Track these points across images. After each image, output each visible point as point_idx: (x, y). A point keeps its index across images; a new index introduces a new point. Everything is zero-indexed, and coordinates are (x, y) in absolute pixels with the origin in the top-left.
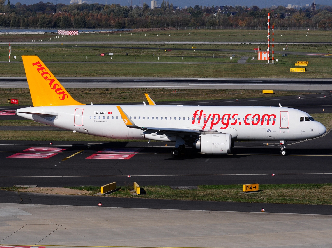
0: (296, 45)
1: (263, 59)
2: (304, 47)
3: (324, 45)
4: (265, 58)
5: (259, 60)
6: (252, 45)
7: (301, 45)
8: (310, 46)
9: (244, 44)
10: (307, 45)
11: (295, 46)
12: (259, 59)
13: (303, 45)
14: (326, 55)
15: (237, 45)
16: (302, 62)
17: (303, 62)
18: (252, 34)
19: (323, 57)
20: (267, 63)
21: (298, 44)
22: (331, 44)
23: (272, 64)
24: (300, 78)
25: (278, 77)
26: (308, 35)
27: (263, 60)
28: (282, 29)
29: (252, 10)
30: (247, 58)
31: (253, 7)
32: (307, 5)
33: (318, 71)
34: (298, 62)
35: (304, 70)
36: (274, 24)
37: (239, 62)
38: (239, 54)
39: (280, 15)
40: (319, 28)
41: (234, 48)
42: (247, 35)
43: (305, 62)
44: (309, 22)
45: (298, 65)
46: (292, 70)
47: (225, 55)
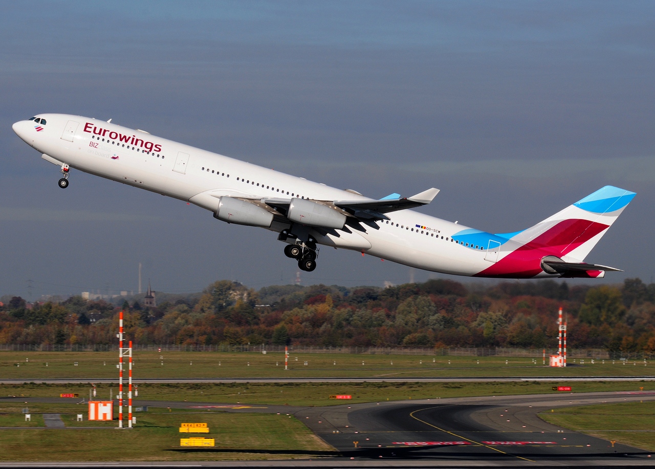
0: (150, 385)
1: (101, 418)
2: (172, 389)
3: (217, 385)
4: (105, 415)
5: (93, 421)
6: (48, 385)
7: (163, 385)
8: (185, 387)
9: (31, 383)
10: (176, 386)
11: (150, 388)
12: (92, 417)
13: (168, 385)
14: (235, 407)
15: (15, 386)
16: (192, 424)
17: (196, 424)
18: (33, 361)
19: (232, 413)
20: (116, 428)
21: (156, 384)
22: (231, 384)
23: (130, 430)
24: (217, 460)
25: (161, 458)
26: (165, 362)
27: (101, 421)
28: (97, 350)
29: (9, 306)
30: (58, 417)
31: (10, 299)
32: (124, 294)
33: (241, 444)
34: (183, 424)
35: (210, 443)
36: (73, 338)
37: (49, 424)
38: (34, 407)
39: (79, 316)
40: (184, 346)
41: (13, 393)
42: (24, 363)
43: (199, 425)
44: (153, 333)
45: (187, 431)
46: (185, 442)
47: (5, 409)
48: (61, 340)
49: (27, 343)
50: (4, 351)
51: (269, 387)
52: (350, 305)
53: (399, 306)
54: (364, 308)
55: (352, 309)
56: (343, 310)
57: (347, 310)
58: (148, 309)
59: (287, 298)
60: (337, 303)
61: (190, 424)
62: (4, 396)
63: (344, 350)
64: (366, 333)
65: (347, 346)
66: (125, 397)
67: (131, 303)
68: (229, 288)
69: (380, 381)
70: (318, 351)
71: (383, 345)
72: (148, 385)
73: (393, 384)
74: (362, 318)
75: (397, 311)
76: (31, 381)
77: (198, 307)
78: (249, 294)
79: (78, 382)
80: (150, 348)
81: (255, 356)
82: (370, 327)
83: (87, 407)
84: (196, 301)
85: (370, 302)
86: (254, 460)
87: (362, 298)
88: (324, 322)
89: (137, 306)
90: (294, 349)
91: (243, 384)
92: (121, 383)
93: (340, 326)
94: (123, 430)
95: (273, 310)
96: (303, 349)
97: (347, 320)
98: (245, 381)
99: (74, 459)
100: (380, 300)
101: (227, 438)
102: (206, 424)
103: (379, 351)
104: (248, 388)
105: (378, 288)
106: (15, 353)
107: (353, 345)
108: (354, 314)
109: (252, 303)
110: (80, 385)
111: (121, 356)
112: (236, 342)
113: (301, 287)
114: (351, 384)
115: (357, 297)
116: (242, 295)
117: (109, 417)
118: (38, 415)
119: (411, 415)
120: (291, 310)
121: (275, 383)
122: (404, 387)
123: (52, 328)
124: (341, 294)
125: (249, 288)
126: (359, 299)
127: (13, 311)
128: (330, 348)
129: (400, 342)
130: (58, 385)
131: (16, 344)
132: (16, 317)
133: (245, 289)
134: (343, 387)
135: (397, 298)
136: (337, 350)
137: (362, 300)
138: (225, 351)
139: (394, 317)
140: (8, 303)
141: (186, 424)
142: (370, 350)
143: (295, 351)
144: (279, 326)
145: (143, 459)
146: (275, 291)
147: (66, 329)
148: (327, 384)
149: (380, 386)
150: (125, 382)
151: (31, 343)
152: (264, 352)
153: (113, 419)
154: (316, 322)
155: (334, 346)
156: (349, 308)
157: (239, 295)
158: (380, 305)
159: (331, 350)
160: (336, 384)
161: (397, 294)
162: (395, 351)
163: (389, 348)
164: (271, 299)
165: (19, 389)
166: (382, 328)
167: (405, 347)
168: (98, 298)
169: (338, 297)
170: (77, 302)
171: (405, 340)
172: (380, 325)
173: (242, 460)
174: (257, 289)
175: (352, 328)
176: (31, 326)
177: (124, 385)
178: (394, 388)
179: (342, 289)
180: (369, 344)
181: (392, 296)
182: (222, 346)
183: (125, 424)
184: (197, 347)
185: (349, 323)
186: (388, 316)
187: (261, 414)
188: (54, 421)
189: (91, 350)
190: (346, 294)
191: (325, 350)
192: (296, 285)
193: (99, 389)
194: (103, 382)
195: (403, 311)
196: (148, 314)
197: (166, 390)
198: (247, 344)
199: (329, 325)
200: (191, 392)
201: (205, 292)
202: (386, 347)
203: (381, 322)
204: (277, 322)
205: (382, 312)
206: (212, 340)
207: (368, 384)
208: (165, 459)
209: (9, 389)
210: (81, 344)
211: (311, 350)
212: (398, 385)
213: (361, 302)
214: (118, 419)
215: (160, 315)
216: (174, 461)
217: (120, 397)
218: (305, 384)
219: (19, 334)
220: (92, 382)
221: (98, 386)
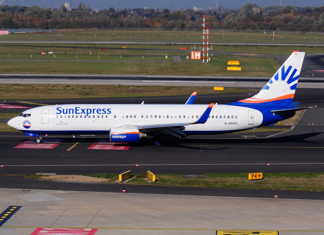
0: (218, 45)
1: (196, 58)
2: (226, 47)
3: (244, 45)
4: (198, 57)
5: (193, 59)
6: (176, 45)
7: (223, 45)
8: (231, 46)
10: (228, 46)
11: (217, 46)
12: (192, 58)
13: (225, 45)
14: (251, 55)
15: (163, 45)
16: (233, 61)
17: (234, 61)
18: (171, 35)
19: (250, 57)
20: (202, 62)
21: (220, 45)
22: (250, 45)
23: (207, 63)
24: (241, 76)
25: (219, 75)
26: (224, 36)
27: (196, 60)
28: (197, 31)
29: (163, 12)
30: (179, 57)
31: (164, 10)
32: (210, 8)
33: (252, 69)
34: (229, 61)
35: (239, 69)
36: (188, 26)
37: (175, 60)
38: (170, 53)
39: (191, 17)
40: (233, 29)
41: (162, 47)
42: (167, 35)
43: (236, 62)
44: (221, 24)
45: (230, 64)
46: (229, 69)
47: (158, 54)
48: (183, 26)
49: (169, 27)
50: (160, 31)
51: (266, 47)
52: (301, 14)
53: (320, 15)
54: (306, 15)
55: (301, 16)
56: (297, 16)
57: (299, 16)
58: (219, 14)
59: (276, 11)
60: (295, 13)
61: (232, 61)
62: (158, 49)
63: (297, 32)
64: (307, 25)
65: (298, 31)
66: (206, 50)
67: (212, 12)
68: (252, 7)
69: (311, 45)
70: (287, 32)
71: (313, 31)
72: (217, 45)
73: (316, 47)
74: (305, 20)
75: (320, 17)
76: (170, 43)
77: (239, 14)
78: (260, 9)
79: (189, 43)
80: (219, 30)
81: (262, 34)
82: (308, 23)
83: (191, 53)
84: (239, 12)
85: (309, 13)
86: (256, 76)
87: (306, 11)
88: (289, 21)
89: (215, 13)
90: (277, 31)
91: (255, 45)
92: (208, 44)
93: (296, 23)
94: (204, 63)
95: (270, 16)
96: (281, 32)
97: (299, 20)
98: (256, 44)
99: (183, 75)
100: (313, 12)
101: (247, 67)
102: (238, 61)
103: (311, 33)
104: (257, 47)
105: (313, 8)
106: (164, 31)
107: (301, 30)
108: (302, 18)
109: (261, 13)
110: (189, 45)
111: (204, 33)
112: (254, 28)
113: (282, 7)
114: (299, 46)
115: (303, 11)
116: (258, 9)
117: (199, 58)
118: (171, 57)
119: (322, 59)
120: (277, 16)
121: (268, 45)
122: (320, 48)
123: (180, 22)
124: (297, 10)
125: (260, 7)
126: (304, 12)
127: (164, 14)
128: (292, 31)
129: (320, 30)
130: (180, 45)
131: (165, 28)
132: (165, 17)
133: (259, 7)
134: (296, 47)
135: (320, 12)
136: (294, 32)
137: (305, 12)
138: (249, 32)
139: (318, 20)
140: (163, 11)
141: (230, 61)
142: (308, 33)
143: (278, 32)
144: (272, 22)
145: (211, 75)
146: (271, 8)
147: (185, 22)
148: (289, 46)
149: (310, 47)
150: (206, 44)
151: (171, 28)
152: (265, 33)
153: (201, 59)
154: (287, 21)
155: (293, 31)
156: (300, 16)
157: (256, 9)
158: (313, 14)
159: (292, 32)
160: (293, 46)
161: (320, 10)
162: (318, 33)
163: (315, 32)
164: (269, 11)
165: (165, 46)
166: (313, 24)
167: (322, 32)
168: (200, 10)
169: (296, 11)
170: (191, 11)
171: (322, 29)
172: (312, 23)
173: (251, 76)
174: (264, 7)
175: (301, 24)
176: (171, 21)
177: (205, 45)
178: (316, 48)
179: (298, 8)
180: (308, 30)
181: (318, 11)
182: (248, 30)
183: (206, 61)
184: (238, 30)
185: (300, 22)
186: (316, 19)
187: (261, 58)
188: (177, 59)
189: (195, 31)
190: (299, 10)
191: (289, 32)
192: (280, 6)
193: (197, 46)
194: (198, 44)
195: (322, 17)
196: (219, 16)
197: (224, 47)
198: (258, 29)
199: (292, 22)
200: (234, 48)
201: (243, 8)
202: (314, 32)
203: (313, 21)
204: (271, 21)
205: (313, 17)
206: (245, 27)
207: (306, 46)
208: (220, 75)
209: (161, 46)
210: (191, 28)
211: (284, 32)
212: (318, 47)
213: (305, 13)
214: (203, 59)
215: (224, 17)
216: (224, 76)
217: (203, 49)
218: (280, 46)
219: (166, 24)
220: (194, 44)
221: (197, 45)
